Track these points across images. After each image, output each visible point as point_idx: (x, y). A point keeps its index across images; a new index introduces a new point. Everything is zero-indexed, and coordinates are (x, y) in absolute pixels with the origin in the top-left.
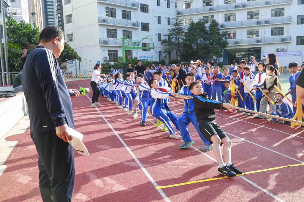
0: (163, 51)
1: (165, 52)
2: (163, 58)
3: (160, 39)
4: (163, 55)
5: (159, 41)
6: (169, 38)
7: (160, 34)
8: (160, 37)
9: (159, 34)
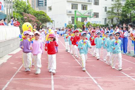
0: (107, 18)
1: (108, 19)
2: (107, 23)
3: (106, 10)
4: (107, 21)
5: (105, 11)
6: (112, 10)
7: (106, 7)
8: (106, 9)
9: (105, 7)
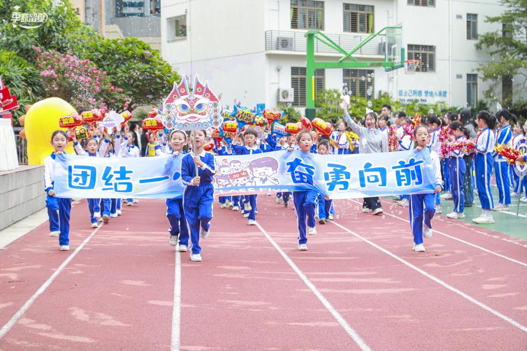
0: (481, 74)
1: (487, 76)
2: (480, 97)
3: (472, 32)
4: (482, 86)
5: (469, 38)
6: (507, 30)
7: (475, 16)
8: (475, 24)
9: (469, 15)
